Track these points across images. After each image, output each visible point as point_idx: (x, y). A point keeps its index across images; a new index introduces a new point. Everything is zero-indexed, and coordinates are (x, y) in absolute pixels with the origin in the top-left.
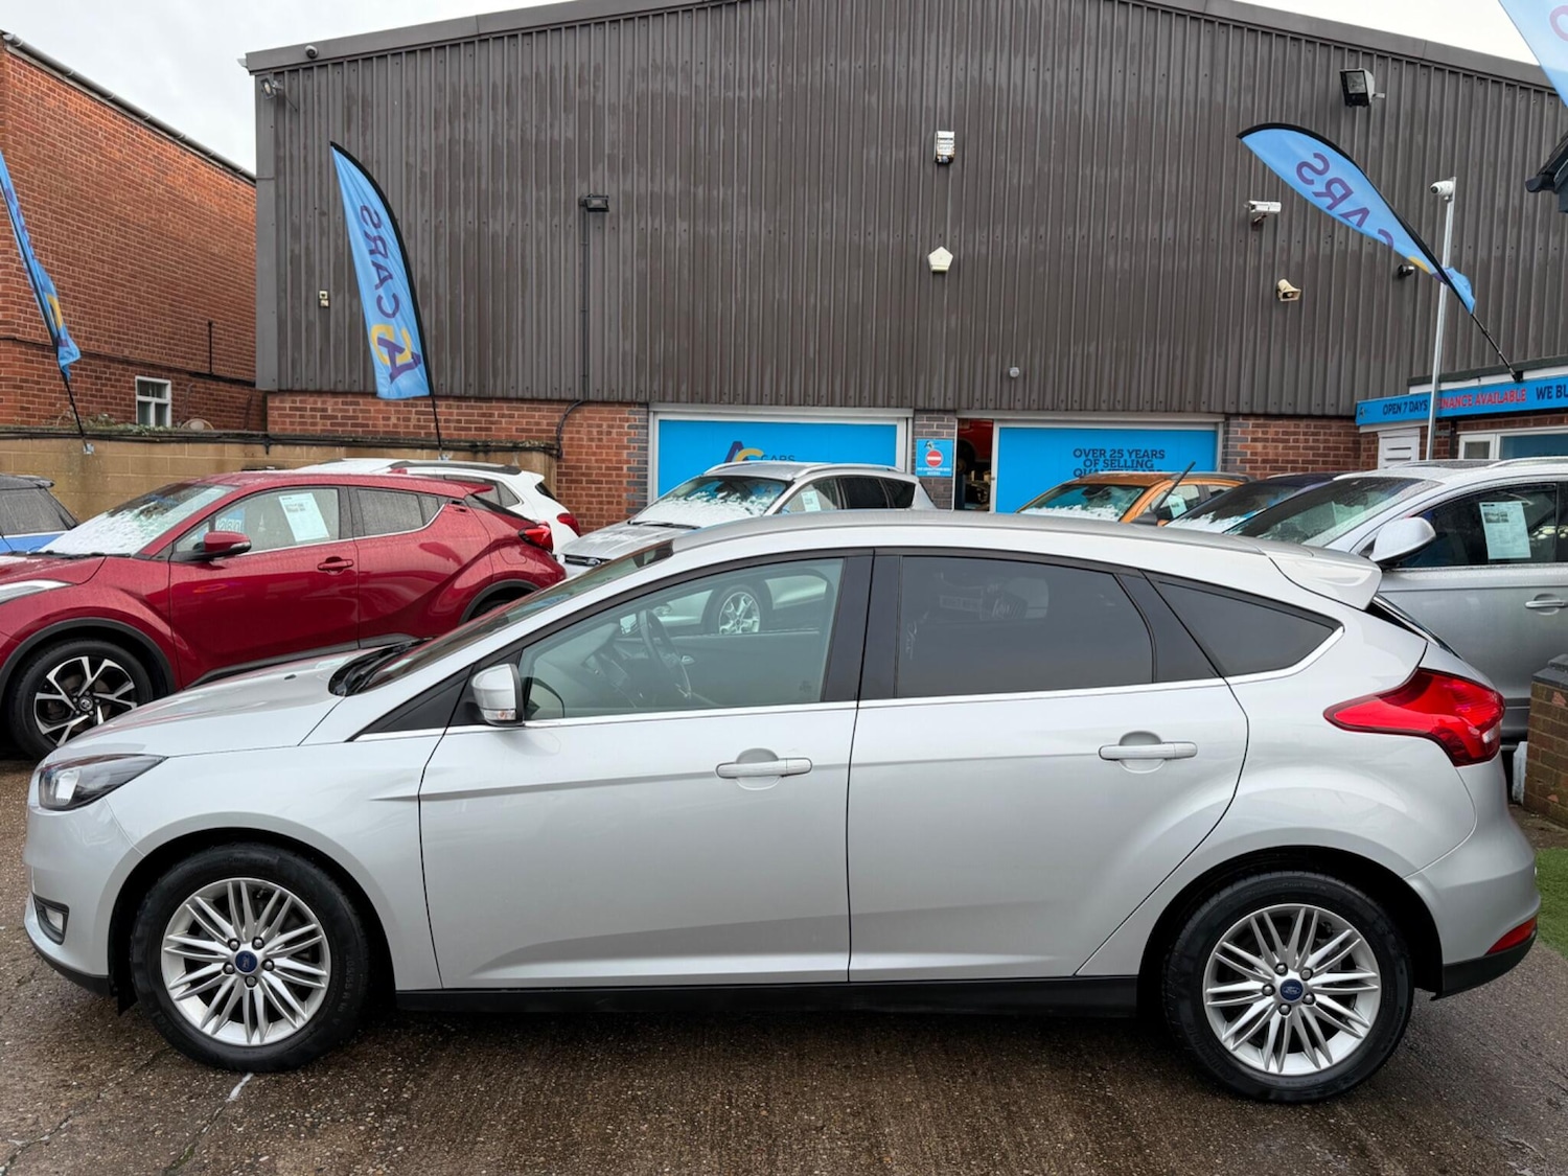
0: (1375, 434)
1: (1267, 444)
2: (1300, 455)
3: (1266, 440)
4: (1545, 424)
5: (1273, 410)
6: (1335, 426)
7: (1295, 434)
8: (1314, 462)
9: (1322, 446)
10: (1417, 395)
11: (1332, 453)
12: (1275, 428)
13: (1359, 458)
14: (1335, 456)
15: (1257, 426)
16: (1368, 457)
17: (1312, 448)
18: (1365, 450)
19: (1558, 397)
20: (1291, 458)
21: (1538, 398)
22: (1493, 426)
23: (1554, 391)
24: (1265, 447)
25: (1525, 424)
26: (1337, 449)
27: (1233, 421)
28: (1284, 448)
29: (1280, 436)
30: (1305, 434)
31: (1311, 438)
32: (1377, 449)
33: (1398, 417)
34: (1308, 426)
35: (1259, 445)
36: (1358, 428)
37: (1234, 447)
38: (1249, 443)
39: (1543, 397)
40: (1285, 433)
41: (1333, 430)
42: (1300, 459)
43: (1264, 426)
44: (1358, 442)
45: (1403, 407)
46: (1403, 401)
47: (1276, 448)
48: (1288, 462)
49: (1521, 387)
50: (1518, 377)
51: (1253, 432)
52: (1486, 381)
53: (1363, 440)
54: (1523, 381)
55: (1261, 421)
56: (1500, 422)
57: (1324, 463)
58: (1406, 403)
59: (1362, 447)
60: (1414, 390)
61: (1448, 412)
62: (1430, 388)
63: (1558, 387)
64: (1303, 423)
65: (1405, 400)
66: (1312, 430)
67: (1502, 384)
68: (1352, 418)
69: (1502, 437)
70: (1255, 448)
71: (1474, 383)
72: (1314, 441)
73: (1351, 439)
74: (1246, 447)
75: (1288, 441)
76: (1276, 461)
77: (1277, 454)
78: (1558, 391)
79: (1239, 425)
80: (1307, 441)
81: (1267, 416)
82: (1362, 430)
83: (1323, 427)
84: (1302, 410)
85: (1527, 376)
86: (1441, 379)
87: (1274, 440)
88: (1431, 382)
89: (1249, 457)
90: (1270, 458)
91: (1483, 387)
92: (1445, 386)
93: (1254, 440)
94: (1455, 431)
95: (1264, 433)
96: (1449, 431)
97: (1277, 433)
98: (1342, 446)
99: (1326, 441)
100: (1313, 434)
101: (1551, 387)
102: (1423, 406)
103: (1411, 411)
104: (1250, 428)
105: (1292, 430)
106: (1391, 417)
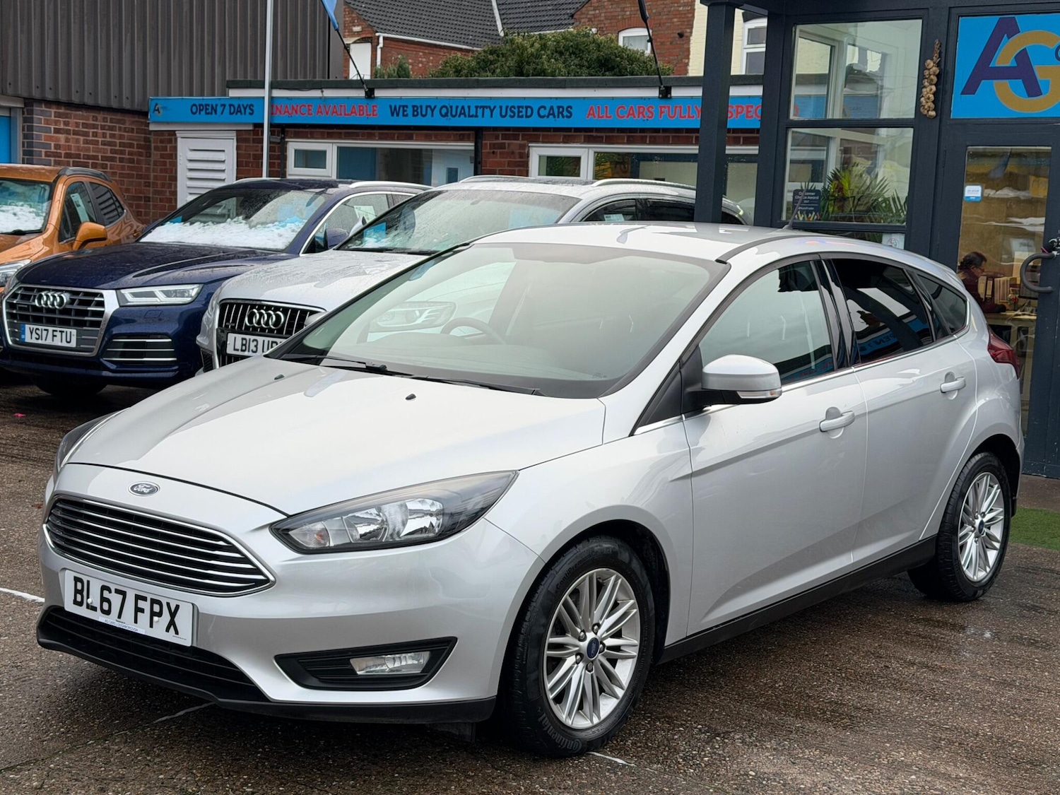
0: (173, 133)
1: (70, 137)
2: (99, 151)
3: (67, 132)
4: (392, 139)
5: (76, 99)
6: (129, 122)
7: (94, 127)
8: (112, 159)
9: (118, 141)
10: (239, 98)
11: (127, 149)
12: (77, 119)
13: (150, 157)
14: (130, 153)
15: (58, 115)
16: (162, 156)
17: (109, 144)
18: (157, 148)
19: (414, 115)
20: (91, 153)
21: (392, 115)
22: (330, 136)
23: (410, 111)
24: (67, 140)
25: (370, 137)
26: (131, 146)
27: (36, 108)
28: (86, 142)
29: (81, 128)
30: (103, 128)
31: (108, 132)
32: (175, 148)
33: (213, 118)
34: (105, 120)
35: (62, 137)
36: (148, 125)
37: (39, 137)
38: (52, 134)
39: (398, 115)
40: (85, 125)
41: (127, 125)
42: (100, 155)
43: (66, 116)
44: (147, 140)
45: (219, 109)
46: (219, 103)
47: (77, 141)
48: (89, 157)
49: (372, 103)
50: (370, 94)
51: (56, 123)
52: (329, 93)
53: (152, 137)
54: (374, 97)
55: (62, 111)
56: (341, 133)
57: (121, 160)
58: (224, 106)
59: (153, 145)
60: (234, 93)
61: (281, 119)
62: (264, 93)
63: (414, 107)
64: (100, 116)
65: (223, 102)
66: (109, 124)
67: (348, 98)
68: (145, 114)
69: (338, 147)
70: (58, 139)
71: (316, 93)
72: (112, 136)
73: (143, 135)
74: (50, 138)
75: (86, 134)
76: (78, 156)
77: (78, 148)
78: (414, 111)
79: (42, 113)
80: (104, 135)
81: (70, 105)
82: (152, 128)
83: (119, 121)
84: (102, 102)
85: (378, 93)
86: (274, 86)
87: (76, 133)
88: (263, 87)
89: (53, 150)
90: (73, 152)
91: (326, 99)
92: (276, 93)
93: (57, 131)
94: (284, 138)
95: (66, 124)
96: (279, 138)
97: (77, 125)
98: (135, 143)
99: (121, 137)
100: (111, 128)
101: (407, 106)
102: (248, 111)
103: (231, 113)
104: (53, 118)
105: (91, 122)
106: (202, 116)
